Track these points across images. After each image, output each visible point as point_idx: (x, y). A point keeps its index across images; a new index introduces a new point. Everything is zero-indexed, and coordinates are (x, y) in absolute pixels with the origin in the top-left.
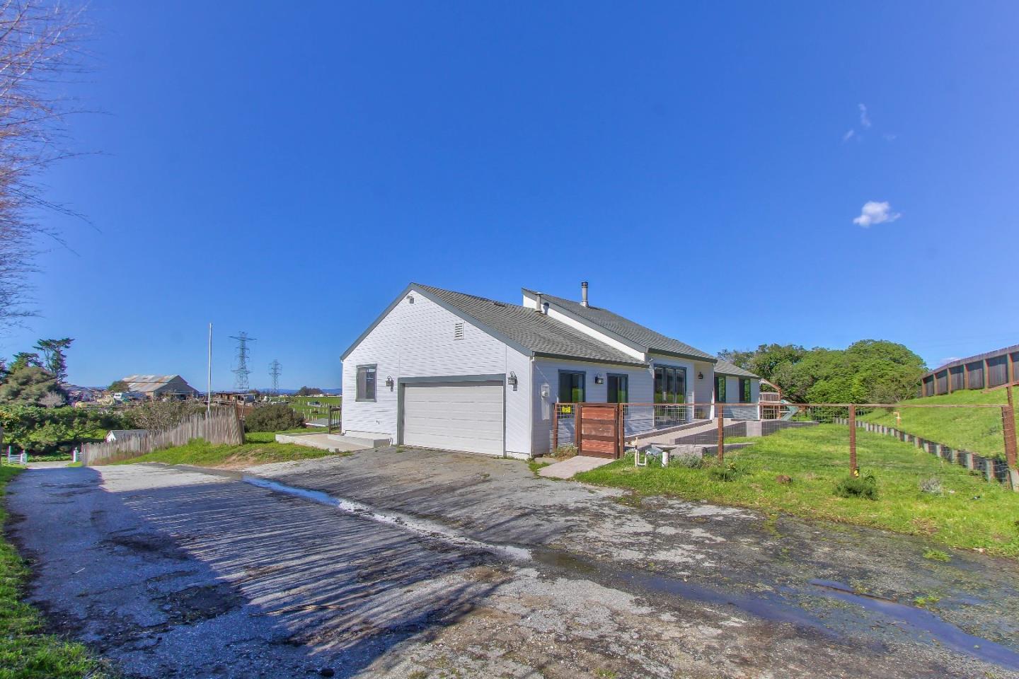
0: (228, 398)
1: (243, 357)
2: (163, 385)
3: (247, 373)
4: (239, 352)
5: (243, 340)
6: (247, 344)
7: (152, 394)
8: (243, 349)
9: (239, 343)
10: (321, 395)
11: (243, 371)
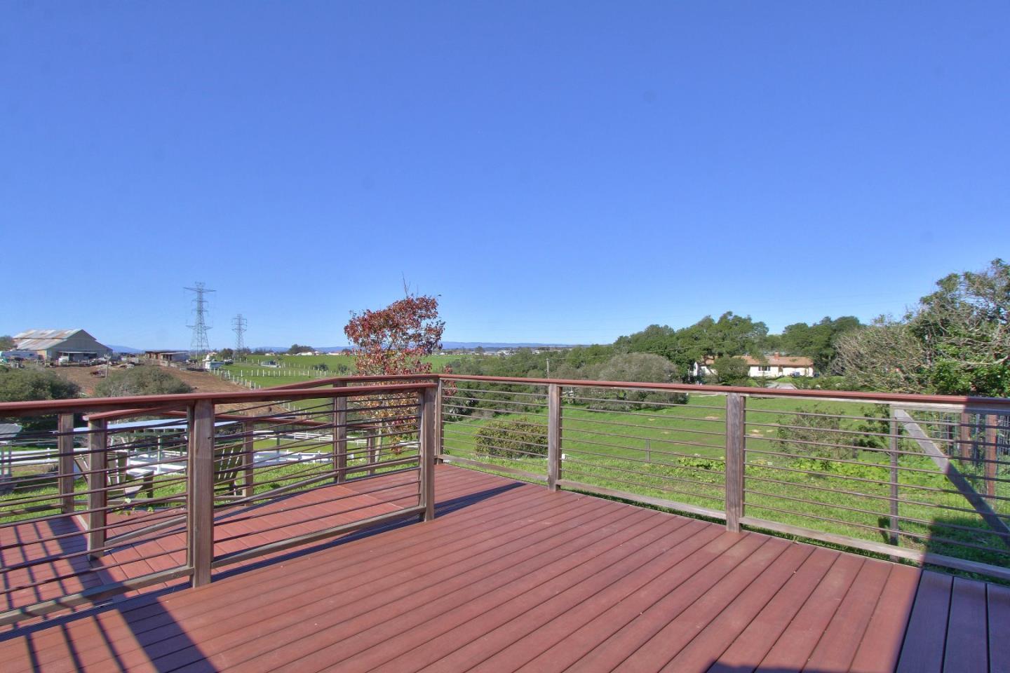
0: (157, 358)
1: (200, 311)
2: (61, 341)
3: (206, 328)
4: (196, 305)
5: (200, 292)
6: (205, 296)
7: (44, 354)
8: (201, 301)
9: (196, 296)
10: (309, 354)
11: (201, 327)
